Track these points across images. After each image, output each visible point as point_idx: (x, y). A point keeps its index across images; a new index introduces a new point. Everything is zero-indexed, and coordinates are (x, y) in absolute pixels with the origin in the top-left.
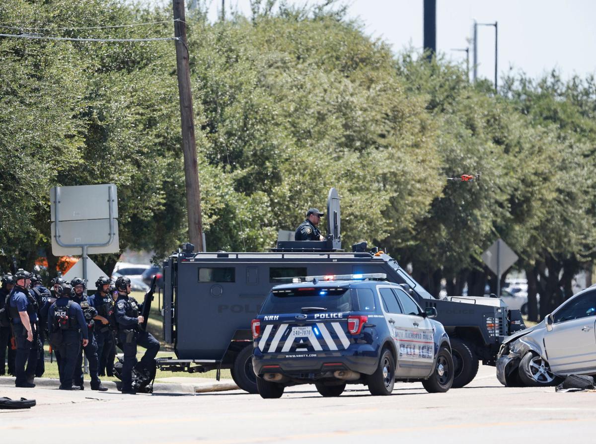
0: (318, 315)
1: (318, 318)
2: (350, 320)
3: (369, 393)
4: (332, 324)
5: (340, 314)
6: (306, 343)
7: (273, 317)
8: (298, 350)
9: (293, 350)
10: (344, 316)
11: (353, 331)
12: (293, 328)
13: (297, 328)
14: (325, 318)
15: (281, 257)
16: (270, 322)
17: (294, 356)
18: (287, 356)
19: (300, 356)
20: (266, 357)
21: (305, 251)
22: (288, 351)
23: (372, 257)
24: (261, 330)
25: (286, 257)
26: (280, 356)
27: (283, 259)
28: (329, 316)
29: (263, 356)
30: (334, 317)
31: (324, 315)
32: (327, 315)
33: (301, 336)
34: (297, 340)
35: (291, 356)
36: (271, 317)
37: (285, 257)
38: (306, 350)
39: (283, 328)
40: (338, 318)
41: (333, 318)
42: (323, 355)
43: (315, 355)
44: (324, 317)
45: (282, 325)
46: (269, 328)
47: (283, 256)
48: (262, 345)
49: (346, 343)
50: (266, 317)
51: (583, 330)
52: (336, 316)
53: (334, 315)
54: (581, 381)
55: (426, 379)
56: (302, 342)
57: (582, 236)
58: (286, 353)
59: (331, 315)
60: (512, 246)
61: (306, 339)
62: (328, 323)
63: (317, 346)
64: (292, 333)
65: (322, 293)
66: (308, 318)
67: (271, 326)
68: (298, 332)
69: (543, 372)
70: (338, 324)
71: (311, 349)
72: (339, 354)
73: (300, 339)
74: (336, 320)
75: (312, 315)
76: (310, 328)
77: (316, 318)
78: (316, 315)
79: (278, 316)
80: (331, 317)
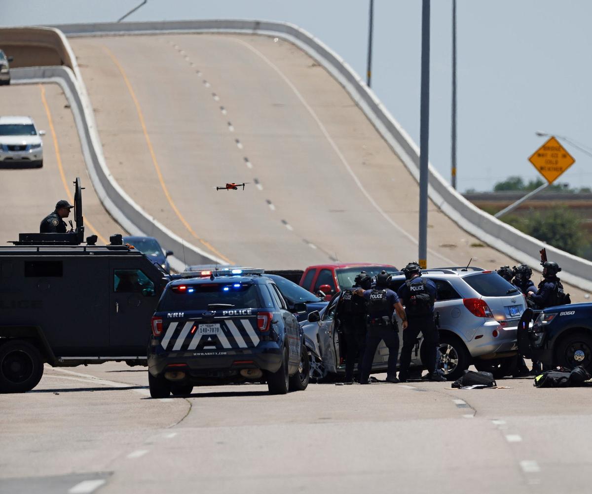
0: (227, 312)
1: (227, 315)
2: (259, 317)
4: (242, 321)
6: (215, 341)
7: (177, 314)
8: (205, 348)
9: (200, 348)
10: (253, 313)
11: (263, 328)
12: (200, 325)
13: (204, 325)
14: (234, 315)
16: (174, 319)
17: (202, 354)
18: (195, 354)
19: (209, 354)
20: (171, 355)
22: (195, 349)
24: (164, 329)
26: (187, 355)
28: (238, 312)
29: (168, 354)
30: (243, 314)
31: (232, 312)
32: (235, 311)
33: (208, 333)
34: (204, 338)
35: (199, 354)
38: (214, 347)
39: (188, 326)
40: (247, 315)
41: (242, 315)
42: (233, 353)
43: (225, 353)
44: (233, 314)
45: (187, 323)
46: (173, 326)
48: (165, 343)
49: (256, 340)
50: (169, 314)
52: (245, 312)
53: (243, 311)
56: (210, 339)
58: (193, 351)
59: (240, 311)
61: (214, 337)
62: (237, 320)
63: (225, 343)
64: (199, 330)
65: (226, 289)
66: (216, 315)
67: (176, 324)
68: (204, 329)
70: (247, 321)
71: (220, 348)
72: (250, 352)
73: (208, 336)
74: (246, 316)
75: (219, 312)
76: (218, 325)
77: (224, 314)
78: (224, 312)
79: (183, 313)
80: (241, 314)
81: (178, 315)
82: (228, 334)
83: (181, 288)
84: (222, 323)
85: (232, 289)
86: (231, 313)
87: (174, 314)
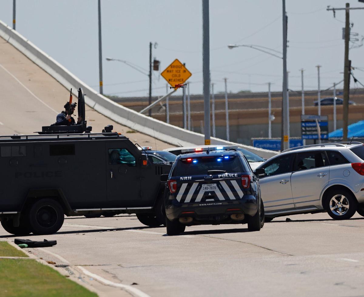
0: (221, 176)
2: (243, 179)
4: (231, 181)
6: (214, 196)
7: (187, 177)
8: (207, 200)
9: (203, 201)
10: (238, 176)
11: (245, 186)
12: (203, 185)
13: (206, 185)
14: (226, 177)
16: (185, 181)
17: (205, 205)
18: (200, 205)
19: (209, 204)
20: (184, 206)
22: (200, 201)
24: (178, 188)
26: (194, 205)
28: (228, 176)
29: (181, 205)
30: (232, 176)
33: (209, 190)
34: (206, 193)
35: (203, 205)
38: (213, 200)
39: (195, 186)
40: (235, 177)
41: (231, 177)
42: (226, 203)
43: (220, 204)
45: (194, 184)
46: (184, 186)
48: (179, 198)
49: (241, 194)
50: (181, 178)
52: (233, 175)
53: (232, 175)
56: (210, 194)
58: (199, 203)
61: (213, 193)
62: (228, 181)
63: (221, 197)
64: (202, 188)
65: (219, 160)
66: (214, 178)
67: (186, 184)
68: (206, 188)
70: (235, 181)
71: (217, 200)
72: (236, 202)
73: (209, 192)
74: (233, 178)
75: (216, 176)
76: (215, 185)
77: (219, 177)
78: (219, 176)
79: (191, 177)
80: (230, 176)
81: (188, 178)
82: (223, 191)
83: (188, 160)
84: (218, 183)
85: (223, 160)
86: (224, 176)
87: (185, 178)
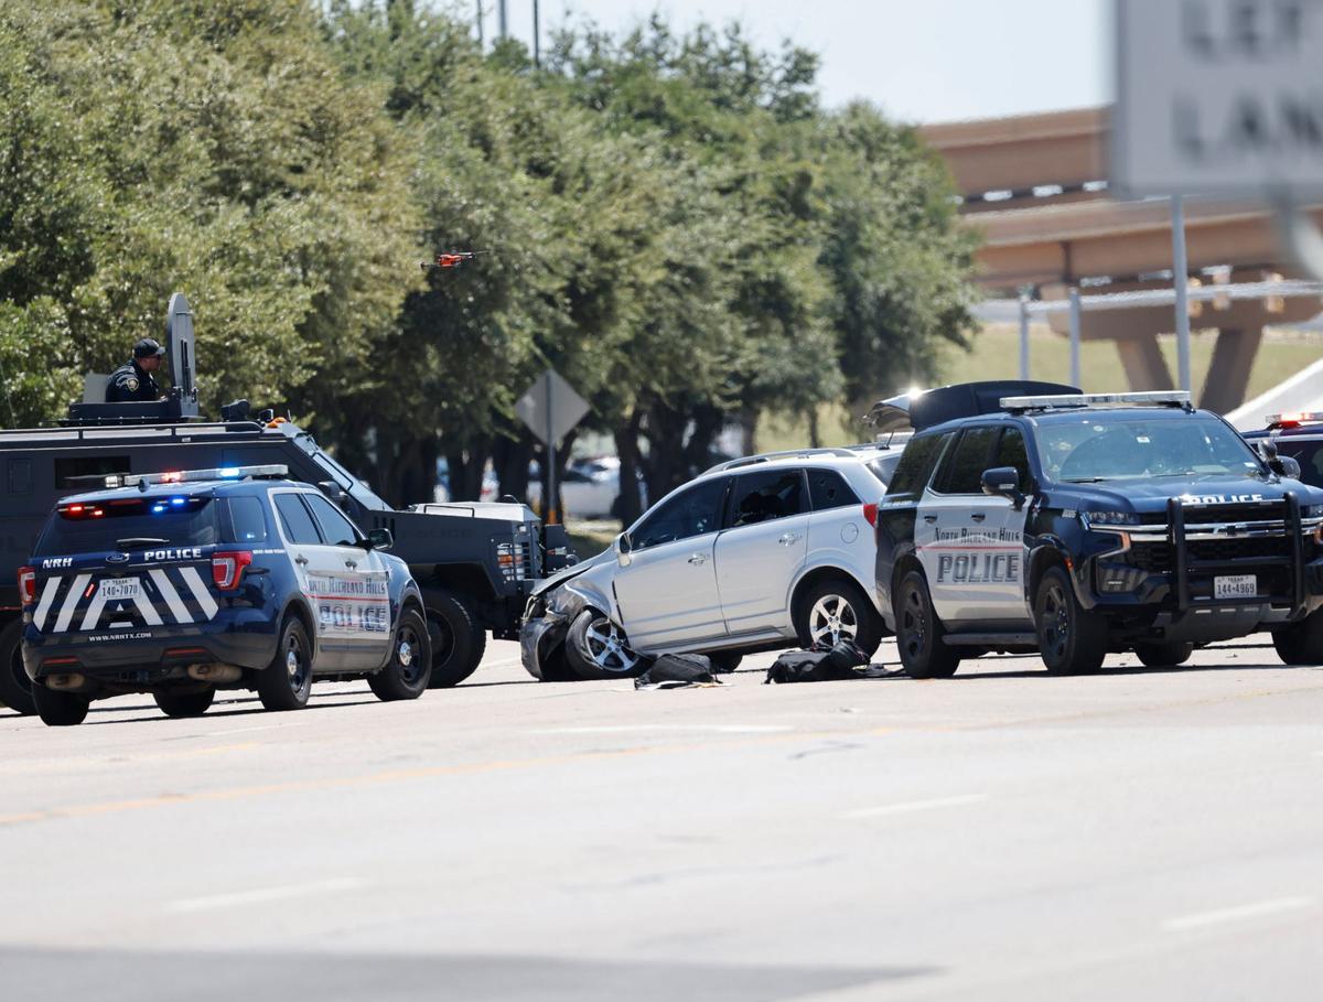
0: (152, 554)
1: (152, 559)
2: (217, 562)
3: (259, 705)
4: (182, 570)
5: (196, 551)
6: (130, 611)
7: (60, 560)
8: (113, 625)
9: (102, 626)
10: (204, 554)
11: (224, 583)
12: (102, 582)
13: (111, 581)
14: (166, 559)
15: (77, 437)
16: (54, 571)
17: (105, 638)
18: (92, 639)
19: (117, 637)
20: (50, 642)
21: (125, 422)
22: (93, 628)
23: (262, 431)
24: (37, 588)
25: (87, 435)
26: (77, 640)
27: (81, 441)
28: (174, 554)
29: (44, 640)
30: (185, 556)
31: (163, 553)
32: (169, 552)
33: (118, 596)
34: (110, 606)
35: (99, 638)
36: (57, 561)
37: (85, 437)
38: (129, 624)
39: (81, 583)
40: (192, 558)
41: (182, 558)
42: (165, 634)
43: (149, 635)
44: (163, 557)
45: (79, 577)
46: (53, 584)
47: (81, 435)
48: (40, 619)
49: (210, 607)
50: (46, 562)
51: (690, 561)
52: (188, 554)
53: (185, 552)
54: (684, 666)
55: (375, 673)
56: (120, 608)
57: (723, 358)
58: (90, 633)
59: (179, 552)
60: (576, 384)
61: (129, 603)
62: (171, 569)
63: (151, 615)
64: (100, 592)
65: (158, 509)
66: (132, 560)
67: (59, 579)
68: (111, 589)
69: (613, 649)
70: (193, 570)
71: (140, 622)
72: (196, 631)
73: (116, 602)
74: (186, 563)
75: (139, 554)
76: (136, 581)
77: (147, 559)
78: (147, 554)
79: (70, 560)
80: (179, 557)
81: (62, 563)
82: (156, 597)
83: (74, 509)
84: (145, 577)
85: (171, 509)
86: (160, 555)
87: (55, 561)
